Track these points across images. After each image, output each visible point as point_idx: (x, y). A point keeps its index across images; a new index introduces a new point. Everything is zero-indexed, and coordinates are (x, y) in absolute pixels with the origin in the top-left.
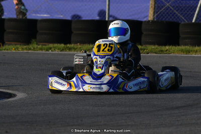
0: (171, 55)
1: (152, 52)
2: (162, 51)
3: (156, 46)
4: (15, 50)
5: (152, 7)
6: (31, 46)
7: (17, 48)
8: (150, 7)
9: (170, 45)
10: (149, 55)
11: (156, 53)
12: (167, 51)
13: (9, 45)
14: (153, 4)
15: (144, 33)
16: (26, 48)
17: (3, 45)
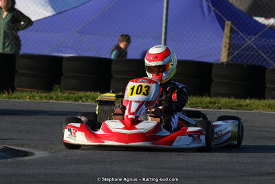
0: (253, 111)
1: (226, 107)
2: (240, 106)
3: (232, 99)
4: (30, 98)
5: (225, 46)
6: (53, 94)
7: (33, 96)
8: (223, 46)
9: (251, 98)
10: (222, 110)
11: (232, 109)
12: (247, 105)
13: (22, 91)
14: (228, 42)
15: (215, 80)
16: (46, 96)
17: (13, 92)
